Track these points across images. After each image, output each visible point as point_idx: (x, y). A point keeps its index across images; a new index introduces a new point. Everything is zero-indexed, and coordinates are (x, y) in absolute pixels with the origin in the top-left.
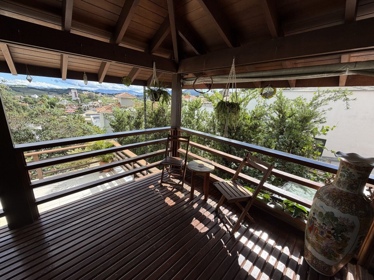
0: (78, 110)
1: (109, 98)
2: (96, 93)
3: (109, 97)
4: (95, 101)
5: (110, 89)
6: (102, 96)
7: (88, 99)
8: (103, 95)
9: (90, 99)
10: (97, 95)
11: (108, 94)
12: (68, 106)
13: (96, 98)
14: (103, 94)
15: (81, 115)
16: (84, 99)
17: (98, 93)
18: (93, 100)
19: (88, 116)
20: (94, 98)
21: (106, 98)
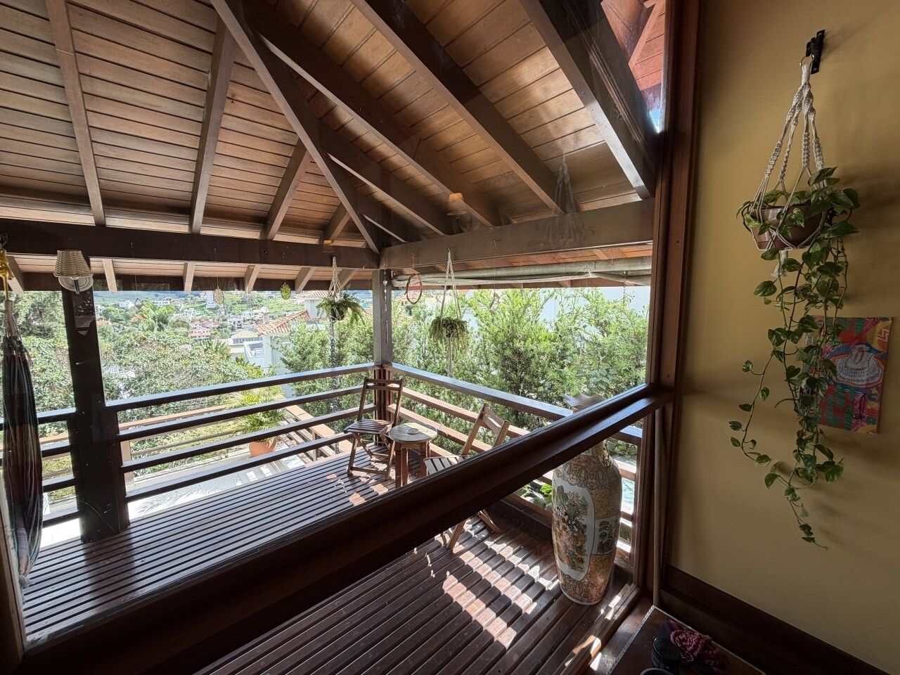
0: (217, 331)
6: (271, 297)
8: (274, 295)
12: (198, 322)
13: (259, 302)
15: (223, 341)
16: (233, 304)
19: (238, 342)
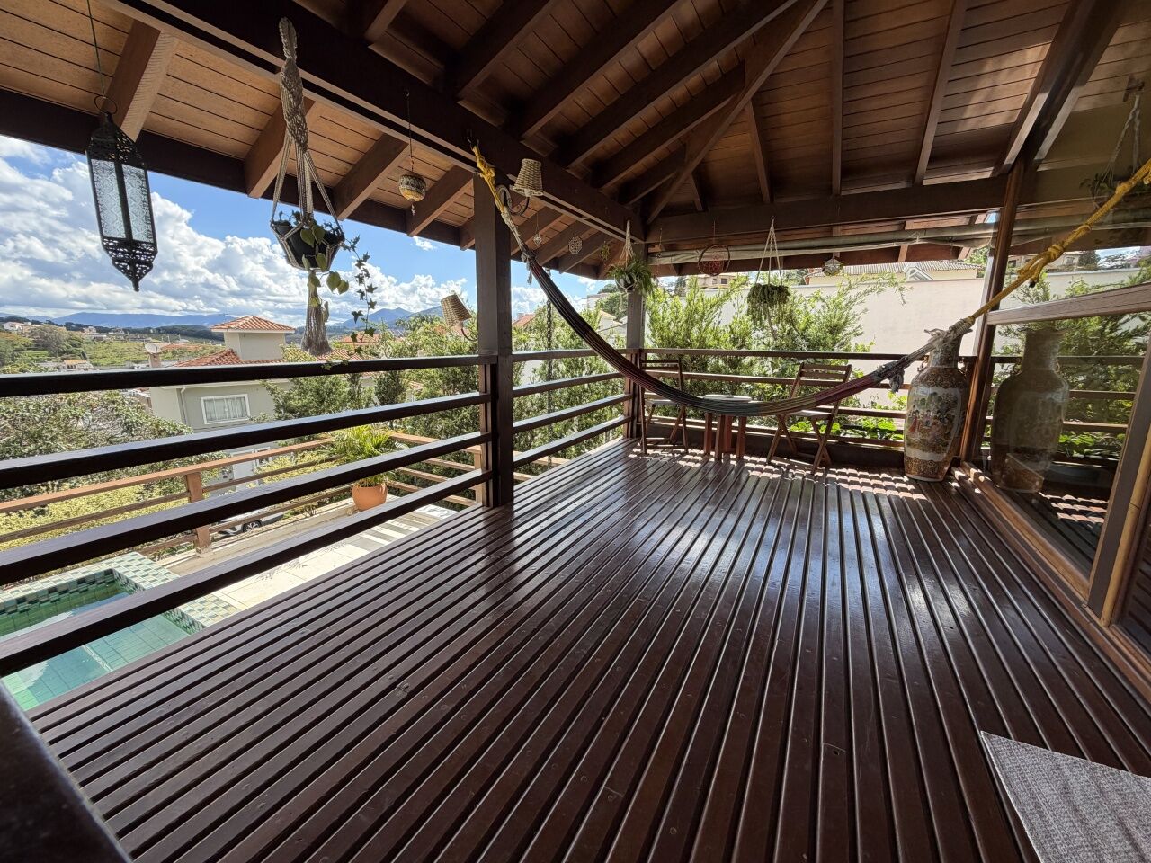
1: (133, 345)
2: (69, 326)
3: (134, 339)
4: (67, 359)
5: (131, 312)
6: (99, 339)
7: (34, 350)
8: (104, 336)
9: (46, 352)
10: (78, 334)
11: (125, 330)
13: (75, 346)
14: (101, 330)
16: (17, 350)
17: (80, 327)
18: (61, 354)
20: (65, 346)
21: (120, 346)
